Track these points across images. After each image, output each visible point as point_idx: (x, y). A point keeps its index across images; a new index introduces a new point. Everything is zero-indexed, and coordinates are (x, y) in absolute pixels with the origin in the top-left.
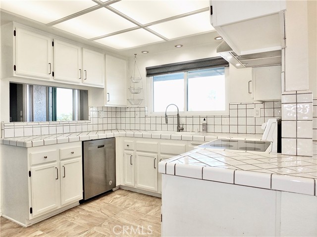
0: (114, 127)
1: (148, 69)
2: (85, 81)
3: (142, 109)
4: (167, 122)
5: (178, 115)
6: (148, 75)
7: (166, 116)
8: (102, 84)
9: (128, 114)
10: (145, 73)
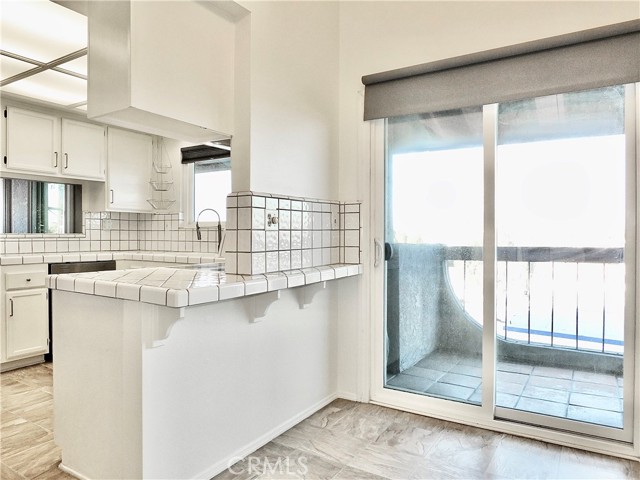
0: (134, 245)
1: (184, 151)
2: (65, 171)
3: (174, 217)
4: (199, 238)
5: (219, 227)
6: (185, 160)
7: (198, 228)
8: (99, 176)
9: (155, 225)
10: (179, 156)
